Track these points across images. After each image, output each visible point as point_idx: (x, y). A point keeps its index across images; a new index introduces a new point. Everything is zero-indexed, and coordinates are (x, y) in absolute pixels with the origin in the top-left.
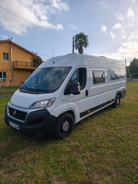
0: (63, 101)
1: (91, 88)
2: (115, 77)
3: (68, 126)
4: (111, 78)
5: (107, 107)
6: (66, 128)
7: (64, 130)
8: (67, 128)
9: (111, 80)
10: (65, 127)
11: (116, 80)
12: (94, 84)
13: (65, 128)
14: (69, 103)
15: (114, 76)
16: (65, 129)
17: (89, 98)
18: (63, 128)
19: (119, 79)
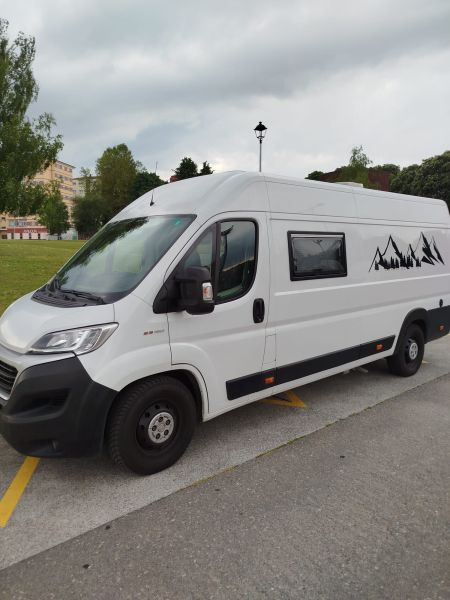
0: (149, 336)
1: (277, 294)
2: (395, 257)
3: (170, 428)
4: (378, 259)
5: (364, 366)
6: (162, 434)
7: (154, 440)
8: (167, 432)
9: (377, 268)
10: (155, 427)
11: (402, 270)
12: (292, 279)
13: (156, 433)
14: (172, 345)
15: (390, 255)
16: (158, 436)
17: (270, 330)
18: (150, 431)
19: (418, 265)
